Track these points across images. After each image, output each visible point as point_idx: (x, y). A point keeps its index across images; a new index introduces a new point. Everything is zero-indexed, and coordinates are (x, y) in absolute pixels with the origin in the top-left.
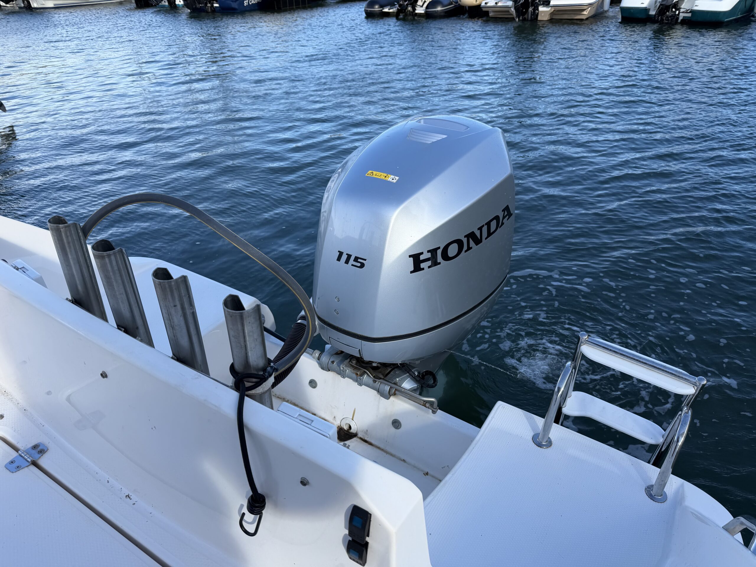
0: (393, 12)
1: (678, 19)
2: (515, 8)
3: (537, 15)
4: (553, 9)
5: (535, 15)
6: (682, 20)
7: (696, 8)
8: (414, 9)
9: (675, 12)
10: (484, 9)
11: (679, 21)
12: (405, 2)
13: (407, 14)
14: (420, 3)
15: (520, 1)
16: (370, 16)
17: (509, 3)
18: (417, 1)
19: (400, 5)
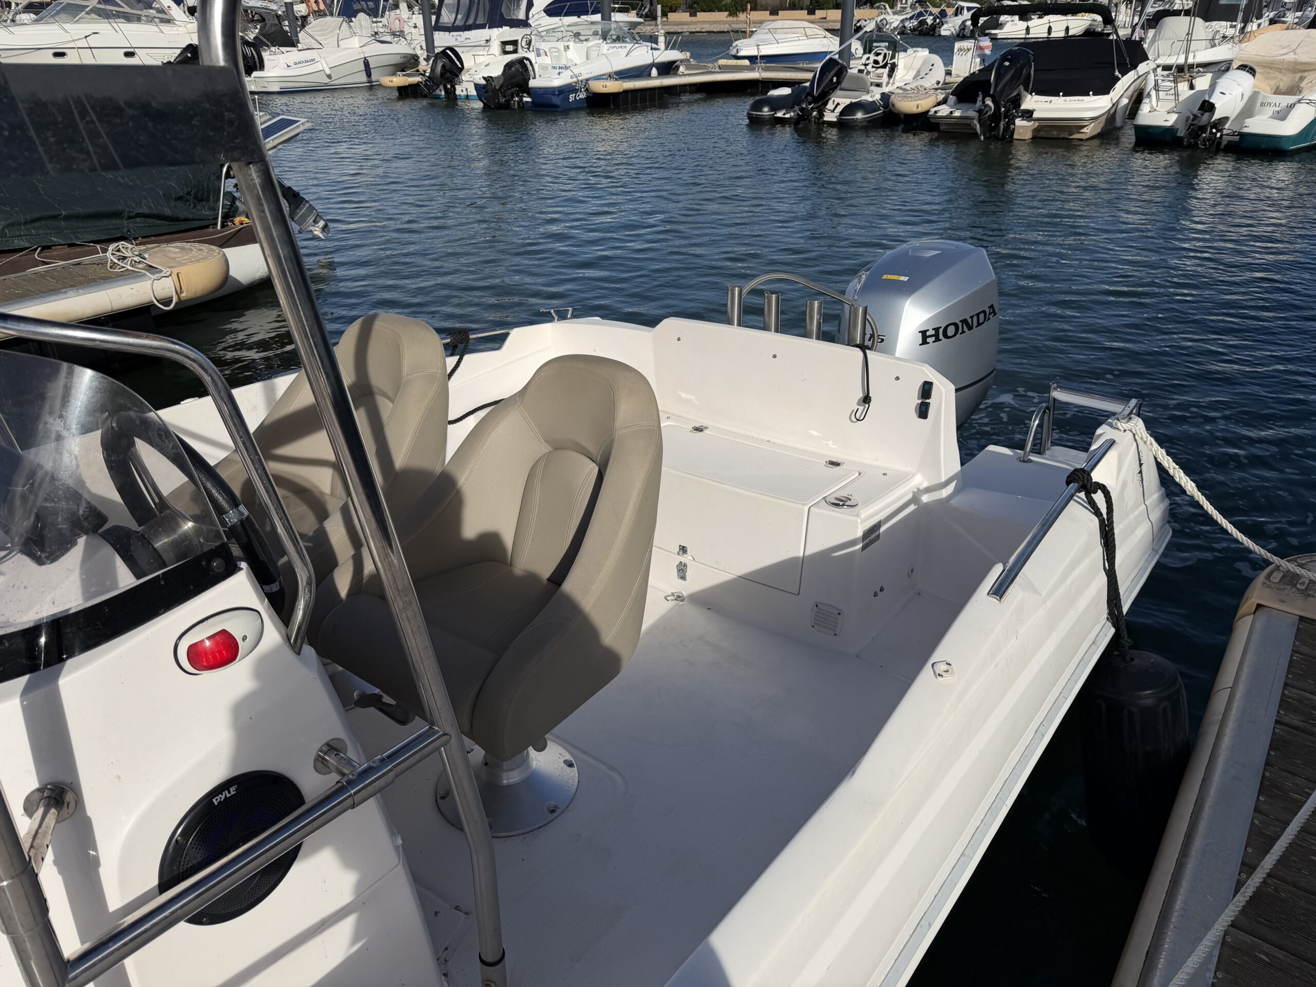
0: (790, 118)
1: (1219, 143)
2: (979, 121)
3: (1013, 132)
4: (1037, 124)
5: (1009, 131)
6: (1225, 146)
7: (1245, 130)
8: (821, 115)
9: (1215, 134)
10: (933, 121)
11: (1222, 147)
12: (810, 104)
13: (810, 121)
14: (830, 106)
15: (987, 112)
16: (755, 123)
17: (972, 113)
18: (826, 103)
19: (802, 110)
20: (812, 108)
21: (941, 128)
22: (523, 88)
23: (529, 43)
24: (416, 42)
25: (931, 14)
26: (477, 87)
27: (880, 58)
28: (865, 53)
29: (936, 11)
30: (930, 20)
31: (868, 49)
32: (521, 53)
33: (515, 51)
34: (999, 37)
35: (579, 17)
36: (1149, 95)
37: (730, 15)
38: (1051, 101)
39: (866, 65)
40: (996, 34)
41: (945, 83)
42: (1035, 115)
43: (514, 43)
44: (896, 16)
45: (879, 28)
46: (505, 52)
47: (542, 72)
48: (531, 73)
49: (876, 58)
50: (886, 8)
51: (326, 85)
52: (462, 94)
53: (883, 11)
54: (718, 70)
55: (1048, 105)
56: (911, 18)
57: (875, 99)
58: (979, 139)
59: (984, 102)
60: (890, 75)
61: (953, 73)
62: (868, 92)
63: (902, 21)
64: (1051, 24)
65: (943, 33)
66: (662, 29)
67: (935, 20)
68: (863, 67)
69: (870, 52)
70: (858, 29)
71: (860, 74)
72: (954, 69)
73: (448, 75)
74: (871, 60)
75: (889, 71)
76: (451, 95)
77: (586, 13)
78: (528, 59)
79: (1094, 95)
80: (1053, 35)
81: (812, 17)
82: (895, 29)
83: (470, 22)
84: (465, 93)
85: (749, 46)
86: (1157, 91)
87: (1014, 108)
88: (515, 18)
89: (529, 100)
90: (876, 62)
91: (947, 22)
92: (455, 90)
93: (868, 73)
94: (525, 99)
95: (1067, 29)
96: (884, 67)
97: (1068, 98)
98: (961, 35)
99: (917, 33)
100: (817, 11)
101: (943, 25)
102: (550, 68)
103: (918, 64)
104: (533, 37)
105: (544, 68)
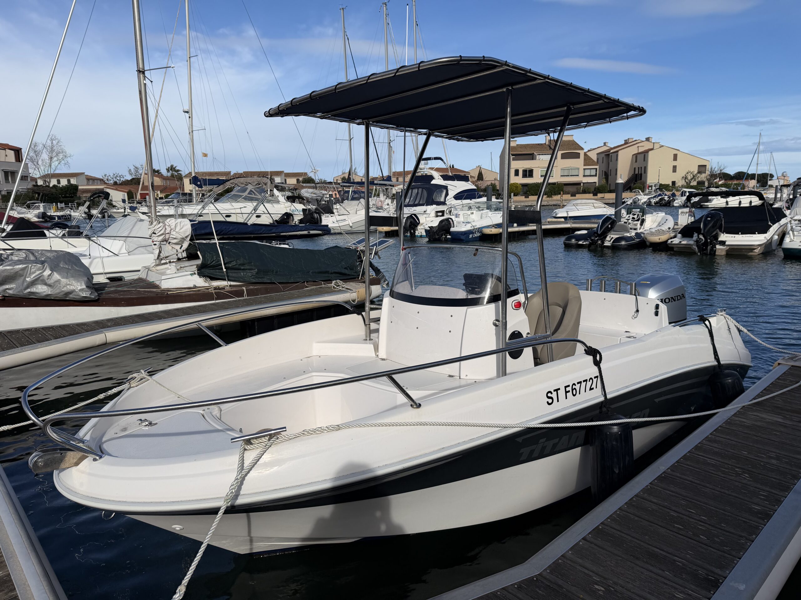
0: (586, 245)
2: (697, 246)
3: (715, 251)
4: (728, 248)
5: (713, 251)
8: (603, 243)
10: (670, 246)
12: (596, 237)
13: (597, 246)
14: (608, 238)
15: (701, 242)
16: (568, 247)
17: (691, 242)
18: (606, 237)
19: (592, 240)
20: (597, 240)
21: (675, 249)
22: (448, 231)
23: (450, 212)
24: (391, 212)
25: (666, 195)
26: (426, 231)
27: (635, 217)
28: (627, 214)
29: (668, 193)
30: (666, 198)
31: (629, 212)
32: (446, 216)
33: (443, 215)
34: (709, 206)
35: (471, 200)
36: (789, 233)
37: (548, 197)
38: (734, 237)
39: (628, 220)
40: (708, 205)
41: (673, 229)
42: (727, 243)
43: (443, 212)
44: (646, 197)
45: (635, 202)
46: (437, 216)
47: (457, 225)
48: (452, 225)
49: (633, 216)
50: (639, 192)
51: (349, 231)
52: (418, 235)
53: (638, 193)
54: (547, 223)
55: (733, 239)
56: (655, 197)
57: (632, 235)
58: (697, 254)
59: (698, 237)
60: (642, 224)
61: (679, 224)
62: (629, 232)
63: (649, 199)
64: (741, 200)
65: (675, 205)
66: (514, 204)
67: (669, 197)
68: (626, 221)
69: (630, 213)
70: (624, 202)
71: (625, 224)
72: (680, 222)
73: (412, 226)
74: (631, 218)
75: (641, 223)
76: (413, 236)
77: (475, 198)
78: (451, 219)
79: (758, 234)
80: (742, 205)
81: (596, 197)
82: (645, 202)
83: (416, 202)
84: (420, 234)
85: (563, 212)
86: (793, 231)
87: (715, 240)
88: (439, 201)
89: (449, 237)
90: (633, 218)
91: (677, 199)
92: (415, 233)
93: (629, 223)
94: (448, 237)
95: (751, 202)
96: (638, 220)
97: (744, 235)
98: (685, 206)
99: (658, 205)
100: (598, 194)
101: (675, 200)
102: (461, 223)
103: (659, 219)
104: (452, 209)
105: (459, 223)
